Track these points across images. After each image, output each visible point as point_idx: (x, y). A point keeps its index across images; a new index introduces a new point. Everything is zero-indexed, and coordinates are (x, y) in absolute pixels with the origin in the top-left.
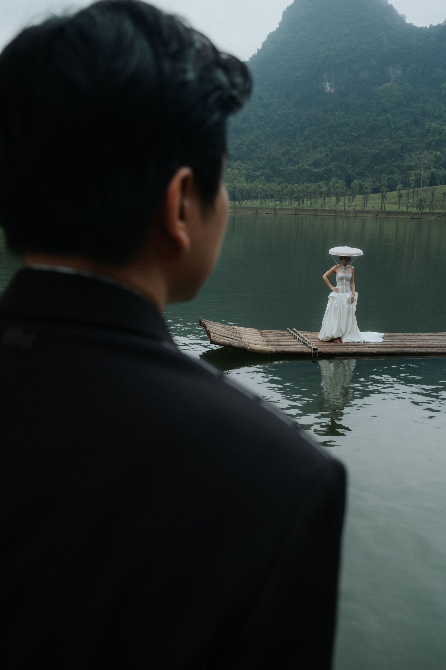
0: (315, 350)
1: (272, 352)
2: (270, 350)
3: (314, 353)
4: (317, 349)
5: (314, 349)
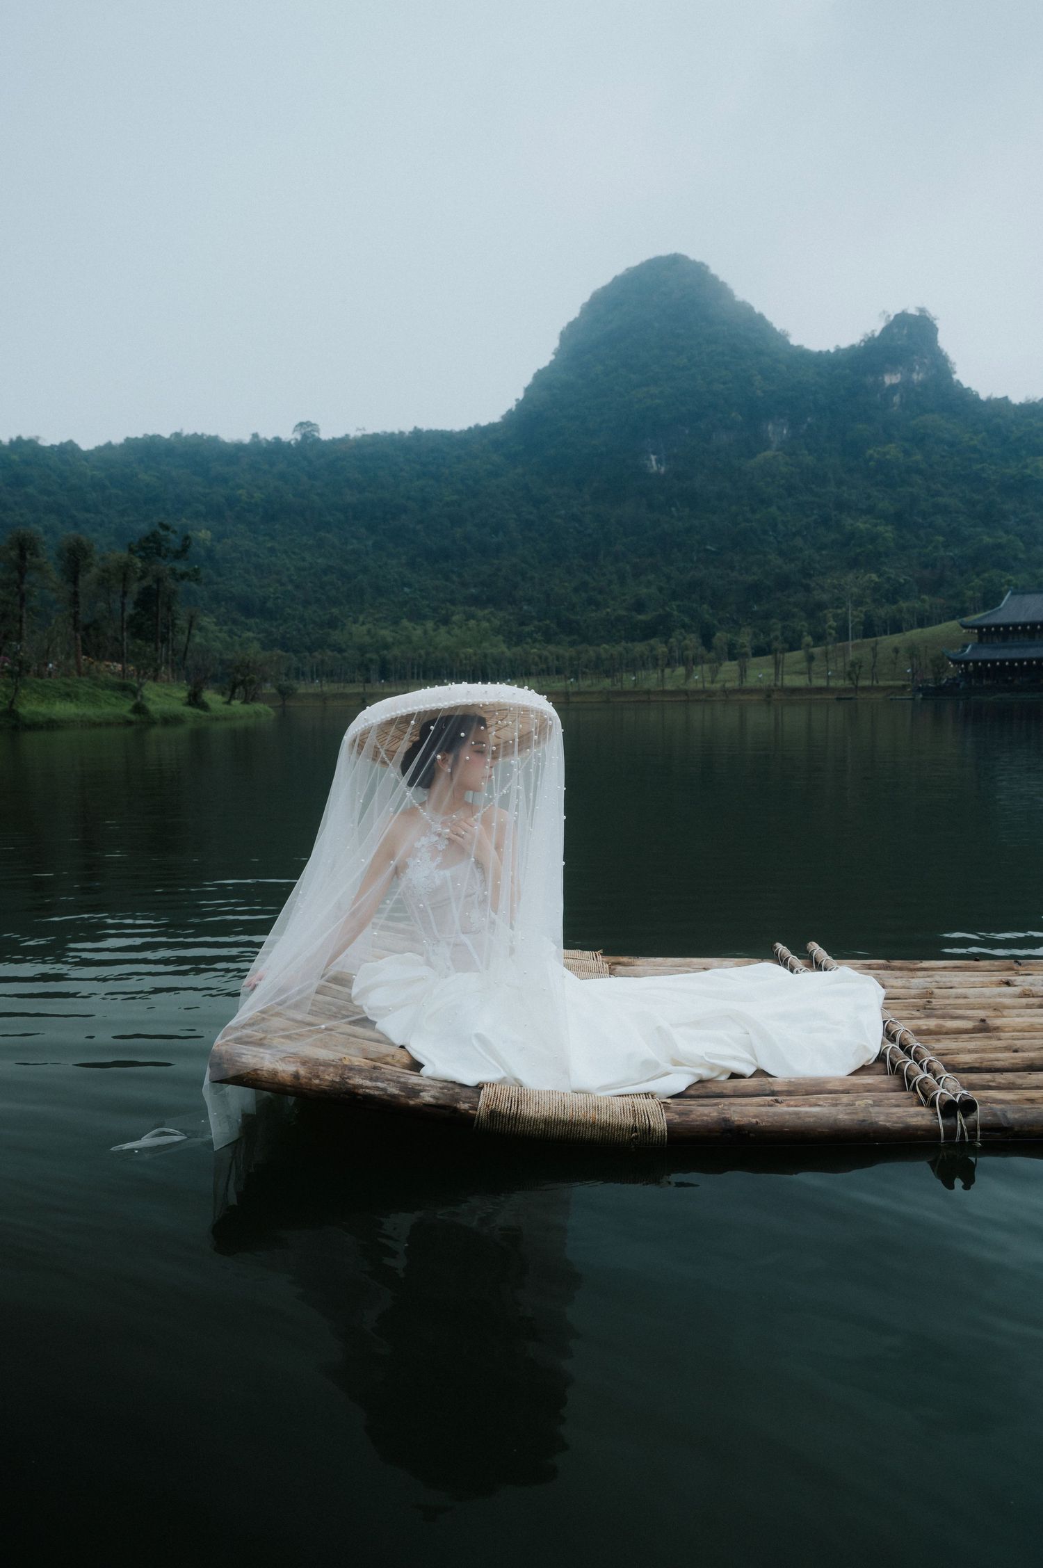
0: (959, 1115)
1: (647, 1129)
2: (629, 1120)
3: (951, 1132)
4: (968, 1106)
5: (949, 1109)
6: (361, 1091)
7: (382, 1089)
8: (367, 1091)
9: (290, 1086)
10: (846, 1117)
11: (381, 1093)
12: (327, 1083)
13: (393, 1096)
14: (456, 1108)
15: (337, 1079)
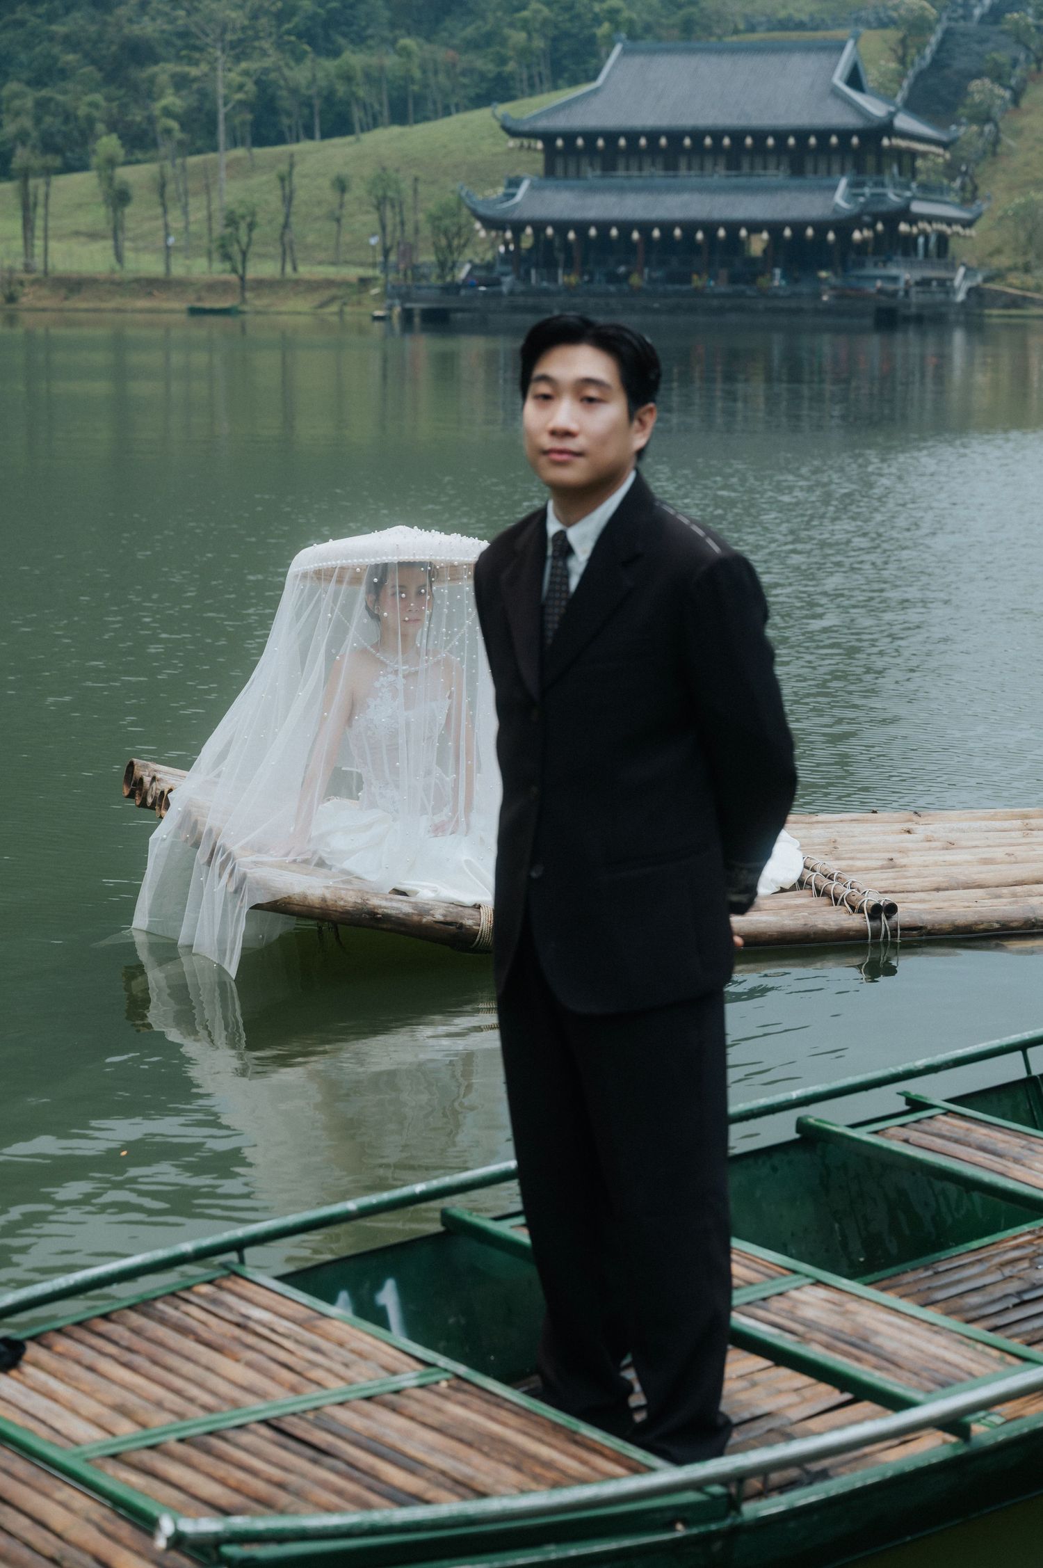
0: (883, 917)
4: (894, 907)
5: (876, 912)
6: (380, 911)
7: (397, 909)
8: (385, 910)
9: (318, 908)
10: (791, 922)
11: (397, 912)
12: (351, 905)
13: (407, 914)
14: (461, 924)
15: (359, 901)
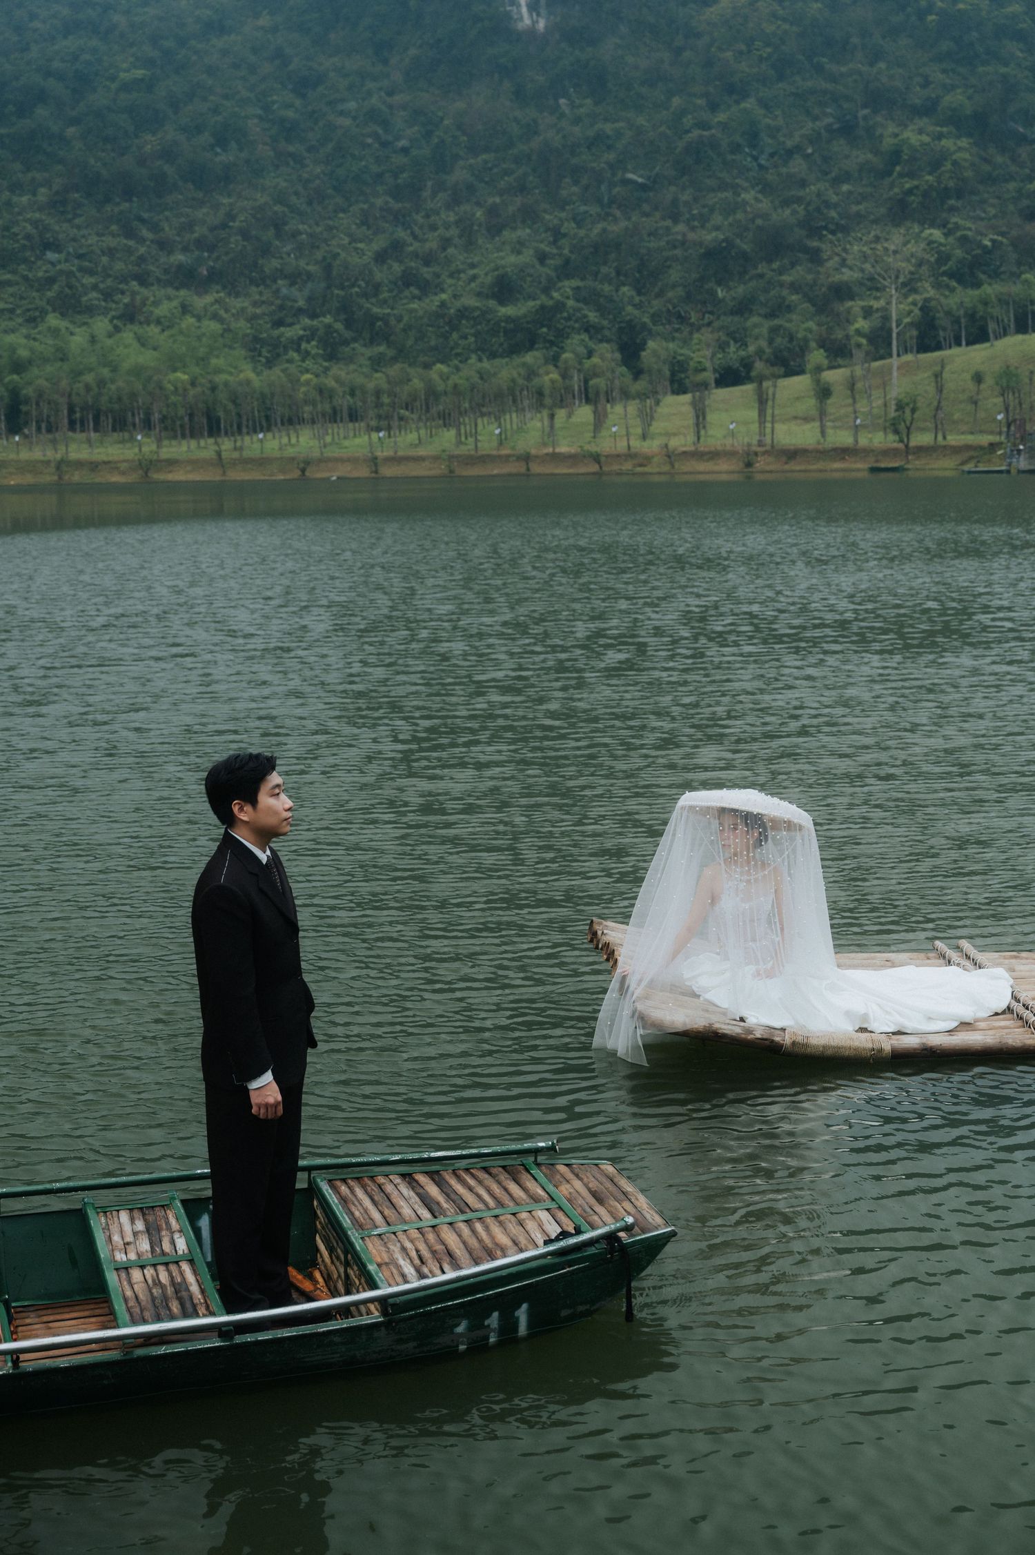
1: (881, 1050)
2: (870, 1045)
